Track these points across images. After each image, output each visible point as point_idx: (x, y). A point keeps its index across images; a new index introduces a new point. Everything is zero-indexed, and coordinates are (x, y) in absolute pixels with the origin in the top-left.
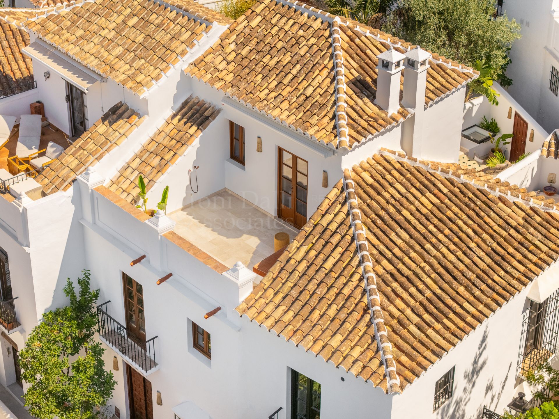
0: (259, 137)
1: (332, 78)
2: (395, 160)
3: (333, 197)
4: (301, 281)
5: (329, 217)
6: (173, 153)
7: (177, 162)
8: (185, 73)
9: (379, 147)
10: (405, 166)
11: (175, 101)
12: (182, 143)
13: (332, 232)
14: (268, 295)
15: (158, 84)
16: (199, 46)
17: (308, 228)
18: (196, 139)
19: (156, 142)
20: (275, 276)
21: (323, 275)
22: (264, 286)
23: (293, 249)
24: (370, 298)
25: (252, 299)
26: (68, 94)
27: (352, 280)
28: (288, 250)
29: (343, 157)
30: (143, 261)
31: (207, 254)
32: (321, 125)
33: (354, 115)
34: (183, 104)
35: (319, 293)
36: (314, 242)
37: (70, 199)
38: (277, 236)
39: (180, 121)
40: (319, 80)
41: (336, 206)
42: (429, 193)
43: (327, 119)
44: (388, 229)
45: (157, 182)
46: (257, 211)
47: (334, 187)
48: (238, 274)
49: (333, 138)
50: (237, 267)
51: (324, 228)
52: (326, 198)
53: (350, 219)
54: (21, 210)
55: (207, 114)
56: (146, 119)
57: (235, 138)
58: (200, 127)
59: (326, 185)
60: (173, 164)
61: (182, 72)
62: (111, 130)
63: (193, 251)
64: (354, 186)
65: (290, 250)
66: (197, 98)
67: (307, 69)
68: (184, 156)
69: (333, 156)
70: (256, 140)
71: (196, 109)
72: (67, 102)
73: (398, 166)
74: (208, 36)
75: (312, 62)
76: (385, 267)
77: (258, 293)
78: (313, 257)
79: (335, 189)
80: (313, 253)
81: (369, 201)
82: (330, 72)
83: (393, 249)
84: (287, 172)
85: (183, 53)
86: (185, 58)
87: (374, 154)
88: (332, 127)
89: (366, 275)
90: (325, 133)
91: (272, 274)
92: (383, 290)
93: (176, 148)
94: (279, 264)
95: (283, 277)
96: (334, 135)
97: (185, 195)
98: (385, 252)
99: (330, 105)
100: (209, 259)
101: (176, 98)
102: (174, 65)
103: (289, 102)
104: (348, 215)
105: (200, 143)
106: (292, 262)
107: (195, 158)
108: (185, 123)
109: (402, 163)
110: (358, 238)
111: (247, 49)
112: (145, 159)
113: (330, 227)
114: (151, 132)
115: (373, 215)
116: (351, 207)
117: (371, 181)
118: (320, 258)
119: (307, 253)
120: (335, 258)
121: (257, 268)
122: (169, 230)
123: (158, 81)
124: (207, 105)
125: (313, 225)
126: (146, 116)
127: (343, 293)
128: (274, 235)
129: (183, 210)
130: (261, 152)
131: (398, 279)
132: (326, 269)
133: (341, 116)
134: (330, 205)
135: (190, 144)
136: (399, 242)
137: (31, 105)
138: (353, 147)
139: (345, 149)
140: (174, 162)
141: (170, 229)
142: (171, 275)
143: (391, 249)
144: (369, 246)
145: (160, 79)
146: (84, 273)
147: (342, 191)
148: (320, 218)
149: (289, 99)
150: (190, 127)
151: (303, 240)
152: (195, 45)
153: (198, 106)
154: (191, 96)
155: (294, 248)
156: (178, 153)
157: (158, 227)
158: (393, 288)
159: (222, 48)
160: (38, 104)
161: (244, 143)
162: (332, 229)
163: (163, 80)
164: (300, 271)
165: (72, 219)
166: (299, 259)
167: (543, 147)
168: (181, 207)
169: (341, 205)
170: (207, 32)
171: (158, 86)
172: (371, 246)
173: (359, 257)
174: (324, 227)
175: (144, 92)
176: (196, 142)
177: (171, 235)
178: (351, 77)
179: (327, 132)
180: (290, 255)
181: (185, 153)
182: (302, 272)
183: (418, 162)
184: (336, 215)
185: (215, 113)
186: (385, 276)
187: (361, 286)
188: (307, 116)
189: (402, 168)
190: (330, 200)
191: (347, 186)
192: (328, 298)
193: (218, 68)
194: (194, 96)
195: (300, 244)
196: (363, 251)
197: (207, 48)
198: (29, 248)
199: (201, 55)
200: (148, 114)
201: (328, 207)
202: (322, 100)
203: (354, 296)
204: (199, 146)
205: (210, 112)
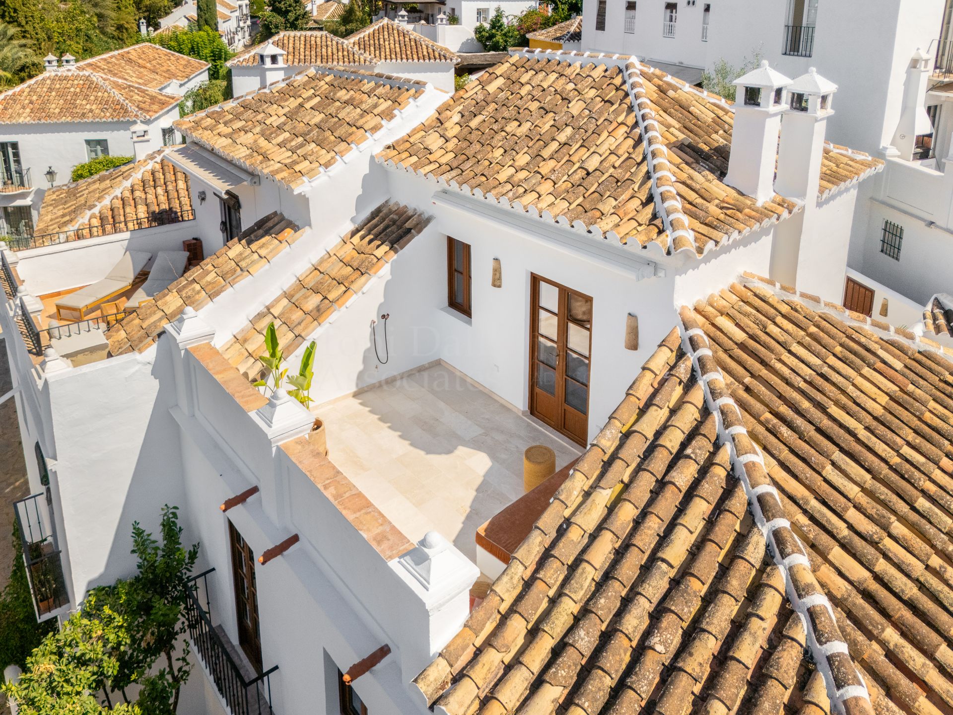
0: (496, 259)
1: (636, 138)
2: (776, 298)
3: (661, 368)
4: (602, 601)
5: (656, 417)
6: (344, 289)
7: (348, 304)
8: (376, 160)
9: (741, 270)
10: (800, 310)
11: (358, 209)
12: (361, 271)
13: (671, 454)
14: (510, 639)
15: (329, 173)
16: (402, 118)
17: (609, 440)
18: (387, 265)
19: (321, 272)
20: (528, 574)
21: (664, 585)
22: (500, 604)
23: (573, 497)
24: (838, 693)
25: (467, 646)
26: (224, 220)
27: (760, 613)
28: (562, 497)
29: (677, 277)
30: (250, 500)
31: (366, 499)
32: (625, 214)
33: (692, 196)
34: (372, 213)
35: (659, 648)
36: (626, 479)
37: (150, 368)
38: (530, 454)
39: (362, 238)
40: (610, 145)
41: (673, 390)
42: (867, 369)
43: (636, 203)
44: (812, 451)
45: (307, 338)
46: (487, 396)
47: (660, 346)
48: (428, 571)
49: (655, 236)
50: (426, 550)
51: (648, 443)
52: (644, 369)
53: (714, 422)
54: (40, 384)
55: (408, 225)
56: (306, 232)
57: (456, 270)
58: (395, 246)
59: (633, 345)
60: (340, 306)
61: (372, 158)
62: (248, 251)
63: (336, 488)
64: (708, 343)
65: (567, 499)
66: (397, 204)
67: (586, 132)
68: (363, 293)
69: (654, 278)
70: (491, 265)
71: (393, 218)
72: (223, 233)
73: (785, 309)
74: (418, 104)
75: (594, 120)
76: (843, 570)
77: (484, 625)
78: (629, 522)
79: (664, 349)
80: (627, 513)
81: (748, 380)
82: (631, 131)
83: (846, 509)
84: (549, 325)
85: (376, 129)
86: (378, 135)
87: (731, 283)
88: (650, 216)
89: (804, 600)
90: (635, 228)
91: (521, 568)
92: (865, 657)
93: (350, 280)
94: (539, 539)
95: (550, 581)
96: (656, 230)
97: (361, 367)
98: (828, 521)
99: (639, 178)
100: (367, 513)
101: (360, 202)
102: (359, 144)
103: (555, 184)
104: (706, 412)
105: (392, 272)
106: (575, 535)
107: (382, 300)
108: (370, 242)
109: (791, 304)
110: (749, 476)
111: (479, 119)
112: (297, 300)
113: (663, 441)
114: (315, 256)
115: (768, 415)
116: (714, 393)
117: (740, 336)
118: (649, 528)
119: (611, 509)
120: (691, 533)
121: (483, 534)
122: (297, 433)
123: (329, 169)
124: (410, 213)
125: (620, 435)
126: (307, 228)
127: (739, 662)
128: (524, 449)
129: (356, 395)
130: (500, 286)
131: (892, 613)
132: (672, 567)
133: (669, 194)
134: (656, 386)
135: (375, 273)
136: (853, 491)
137: (184, 242)
138: (705, 252)
139: (687, 256)
140: (343, 304)
141: (301, 432)
142: (295, 539)
143: (839, 510)
144: (782, 501)
145: (332, 164)
146: (164, 512)
147: (681, 355)
148: (634, 417)
149: (553, 178)
150: (378, 247)
151: (597, 472)
152: (395, 116)
153: (397, 214)
154: (386, 202)
155: (576, 493)
156: (352, 287)
157: (270, 427)
158: (891, 646)
159: (440, 124)
160: (195, 241)
161: (470, 277)
162: (672, 447)
163: (337, 167)
164: (597, 567)
165: (152, 406)
166: (591, 527)
167: (925, 318)
168: (354, 389)
169: (682, 386)
170: (416, 98)
171: (329, 177)
172: (787, 500)
173: (765, 536)
174: (647, 439)
175: (302, 184)
176: (385, 271)
177: (300, 447)
178: (673, 139)
179: (640, 225)
180: (567, 513)
181: (365, 289)
182: (601, 567)
183: (822, 305)
184: (673, 412)
185: (422, 223)
186: (855, 604)
187: (793, 639)
188: (592, 200)
189: (796, 314)
190: (656, 375)
191: (694, 344)
192: (694, 674)
193: (429, 147)
194: (392, 203)
195: (591, 481)
196: (774, 516)
197: (416, 123)
198: (56, 462)
199: (405, 134)
200: (310, 225)
201: (651, 390)
202: (621, 173)
203: (780, 678)
204: (390, 277)
205: (414, 222)
